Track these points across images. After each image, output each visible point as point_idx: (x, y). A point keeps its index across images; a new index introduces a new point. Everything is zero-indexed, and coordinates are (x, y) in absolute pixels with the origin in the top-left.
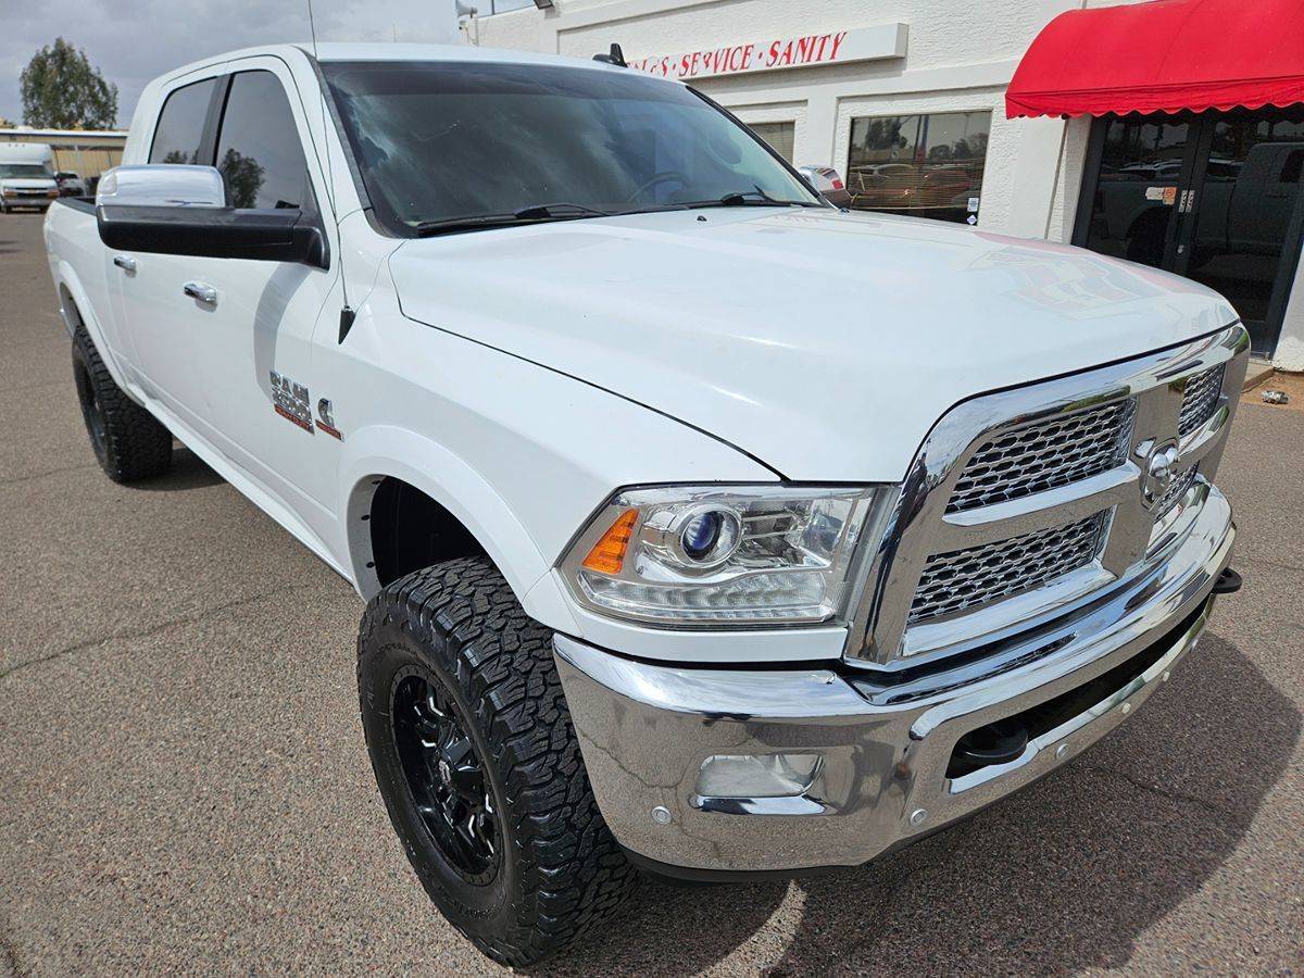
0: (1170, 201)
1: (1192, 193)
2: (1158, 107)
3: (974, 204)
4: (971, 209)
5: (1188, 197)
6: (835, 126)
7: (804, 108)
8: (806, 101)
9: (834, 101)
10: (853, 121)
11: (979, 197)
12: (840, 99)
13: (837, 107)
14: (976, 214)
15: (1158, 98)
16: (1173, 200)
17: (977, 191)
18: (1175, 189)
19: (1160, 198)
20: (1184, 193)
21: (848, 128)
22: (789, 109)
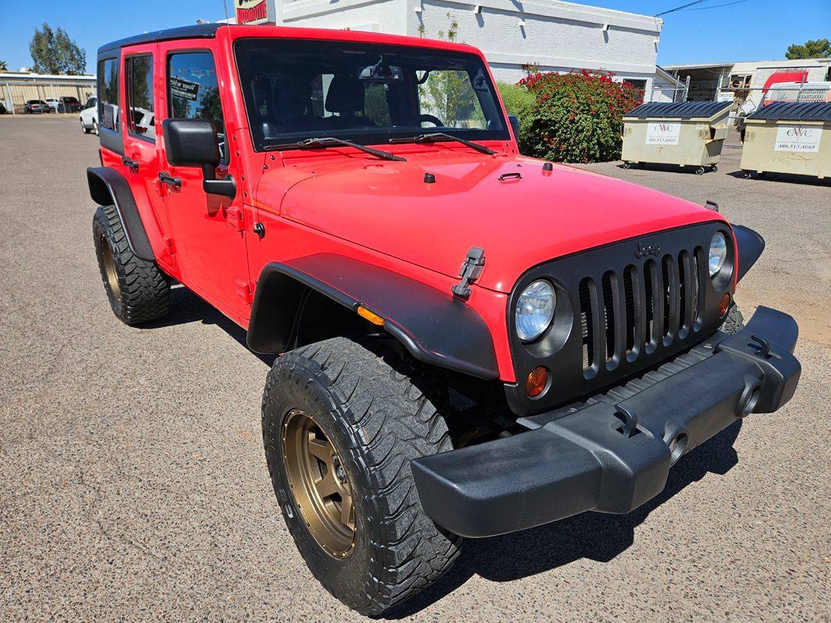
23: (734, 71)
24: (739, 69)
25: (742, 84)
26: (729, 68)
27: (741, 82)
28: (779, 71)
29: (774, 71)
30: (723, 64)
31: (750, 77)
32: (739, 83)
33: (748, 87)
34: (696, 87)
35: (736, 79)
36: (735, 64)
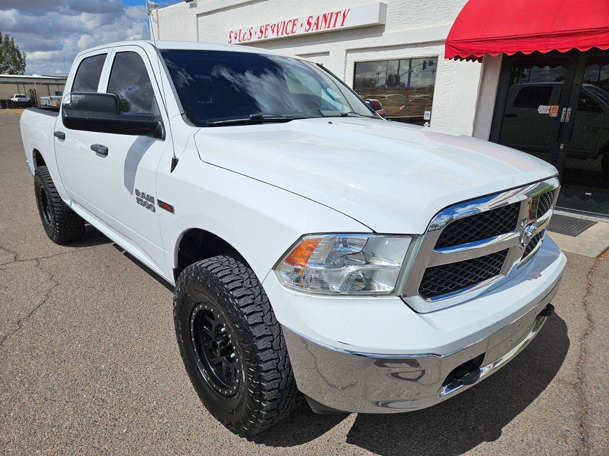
0: (554, 115)
1: (569, 109)
2: (554, 48)
3: (427, 115)
4: (426, 118)
5: (567, 112)
6: (345, 66)
7: (328, 57)
8: (329, 52)
9: (344, 52)
10: (356, 64)
11: (431, 111)
12: (348, 51)
13: (346, 55)
14: (429, 121)
15: (553, 41)
16: (557, 114)
17: (429, 107)
18: (558, 107)
19: (548, 112)
20: (564, 109)
21: (352, 69)
22: (319, 57)
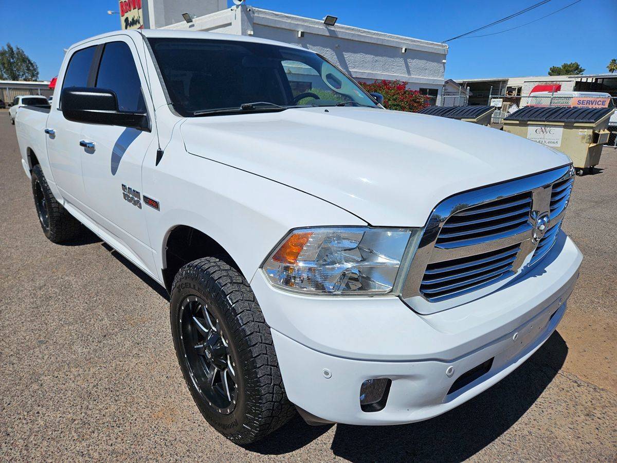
23: (510, 84)
24: (513, 82)
25: (515, 93)
26: (505, 82)
27: (514, 92)
28: (540, 84)
29: (537, 84)
30: (500, 79)
31: (521, 88)
32: (512, 92)
33: (519, 95)
34: (482, 95)
35: (510, 90)
36: (510, 79)
